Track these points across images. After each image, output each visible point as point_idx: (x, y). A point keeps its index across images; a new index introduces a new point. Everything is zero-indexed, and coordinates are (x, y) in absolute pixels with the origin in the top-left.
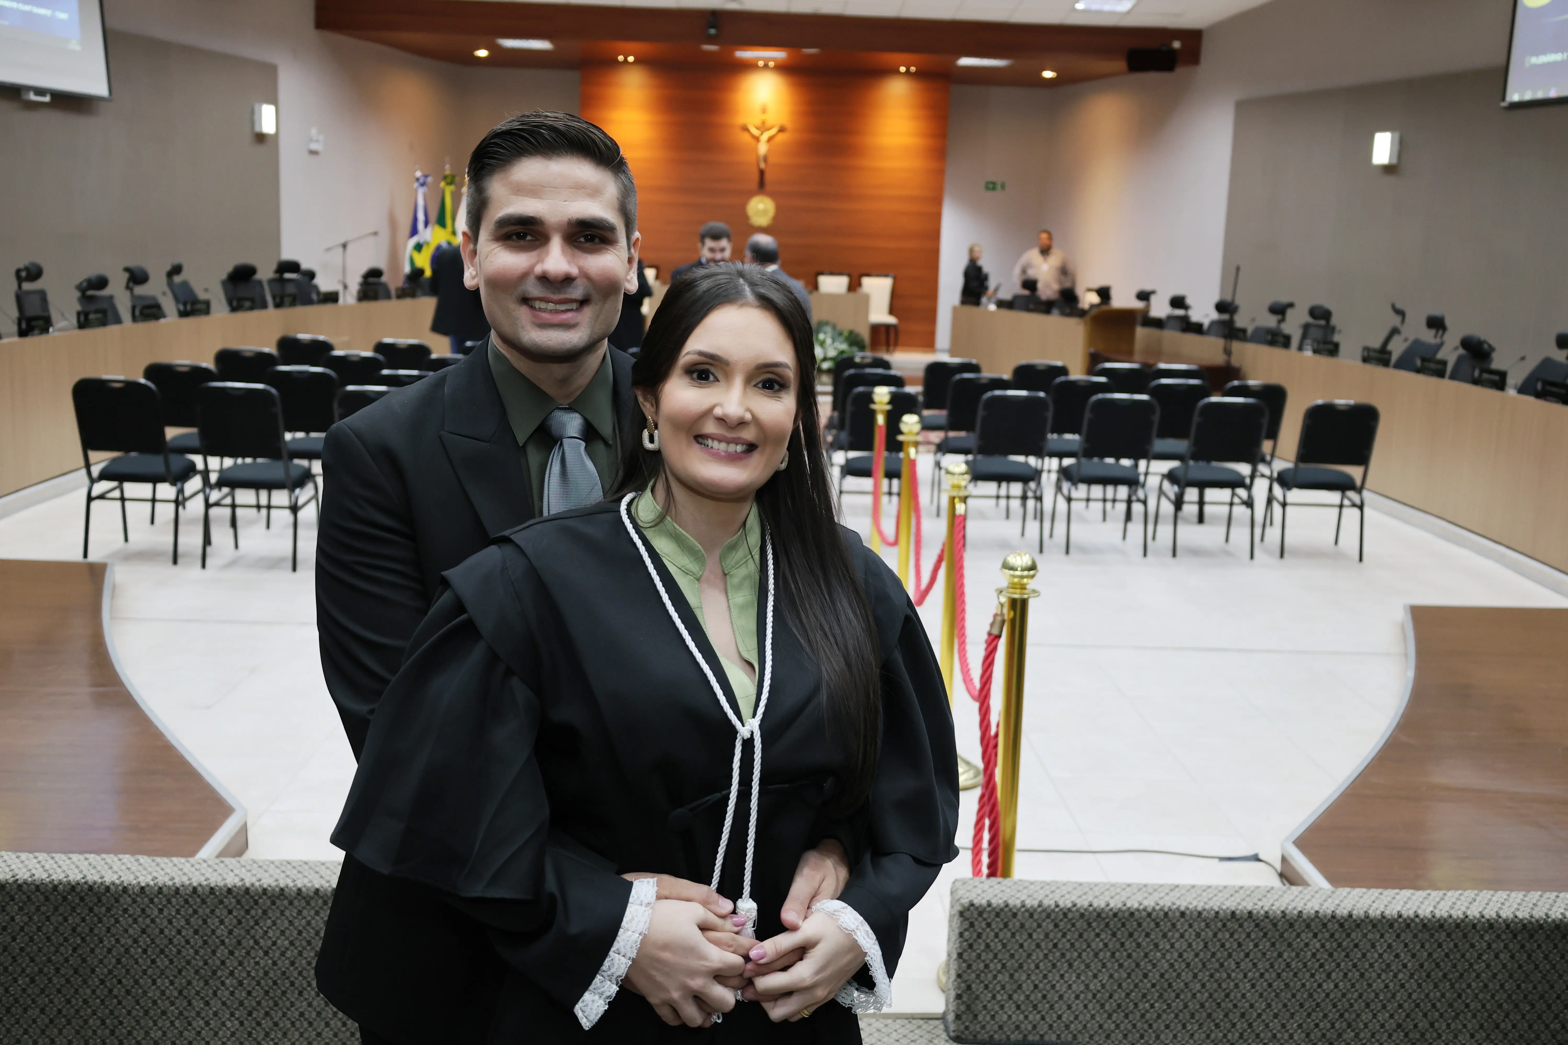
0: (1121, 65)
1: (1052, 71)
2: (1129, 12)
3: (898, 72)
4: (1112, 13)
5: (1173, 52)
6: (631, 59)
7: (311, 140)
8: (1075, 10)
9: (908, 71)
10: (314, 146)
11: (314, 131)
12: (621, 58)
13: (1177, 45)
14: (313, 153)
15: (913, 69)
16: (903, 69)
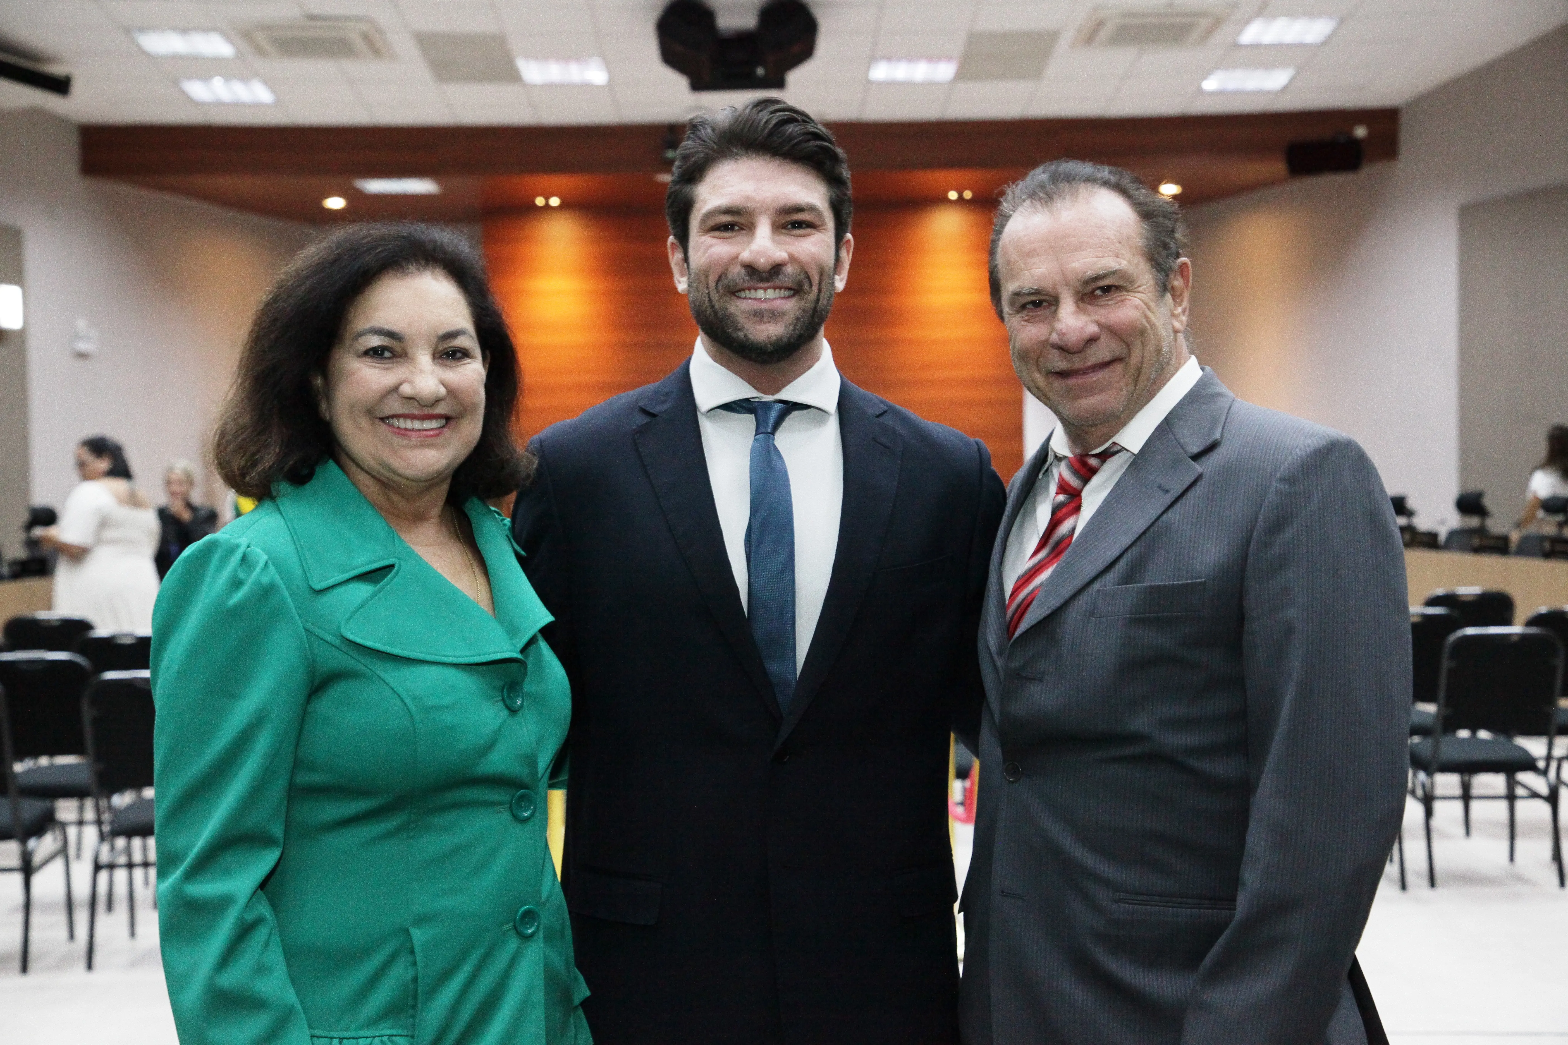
0: (1278, 167)
1: (1176, 182)
2: (1284, 89)
3: (947, 201)
4: (1260, 93)
5: (1356, 143)
6: (555, 201)
7: (77, 337)
8: (1201, 91)
9: (961, 198)
10: (82, 346)
11: (82, 324)
12: (540, 201)
13: (1361, 132)
14: (82, 356)
15: (968, 195)
16: (953, 195)
